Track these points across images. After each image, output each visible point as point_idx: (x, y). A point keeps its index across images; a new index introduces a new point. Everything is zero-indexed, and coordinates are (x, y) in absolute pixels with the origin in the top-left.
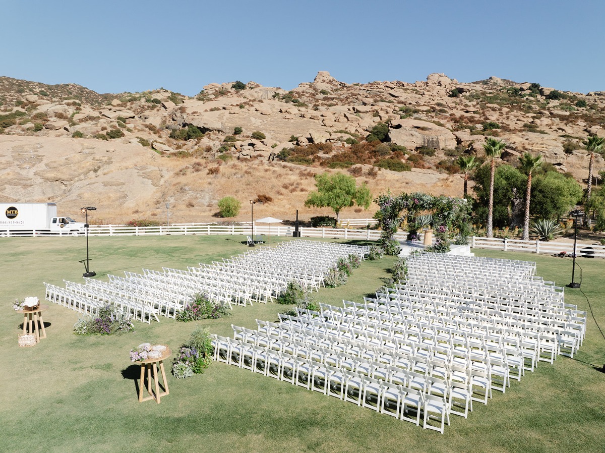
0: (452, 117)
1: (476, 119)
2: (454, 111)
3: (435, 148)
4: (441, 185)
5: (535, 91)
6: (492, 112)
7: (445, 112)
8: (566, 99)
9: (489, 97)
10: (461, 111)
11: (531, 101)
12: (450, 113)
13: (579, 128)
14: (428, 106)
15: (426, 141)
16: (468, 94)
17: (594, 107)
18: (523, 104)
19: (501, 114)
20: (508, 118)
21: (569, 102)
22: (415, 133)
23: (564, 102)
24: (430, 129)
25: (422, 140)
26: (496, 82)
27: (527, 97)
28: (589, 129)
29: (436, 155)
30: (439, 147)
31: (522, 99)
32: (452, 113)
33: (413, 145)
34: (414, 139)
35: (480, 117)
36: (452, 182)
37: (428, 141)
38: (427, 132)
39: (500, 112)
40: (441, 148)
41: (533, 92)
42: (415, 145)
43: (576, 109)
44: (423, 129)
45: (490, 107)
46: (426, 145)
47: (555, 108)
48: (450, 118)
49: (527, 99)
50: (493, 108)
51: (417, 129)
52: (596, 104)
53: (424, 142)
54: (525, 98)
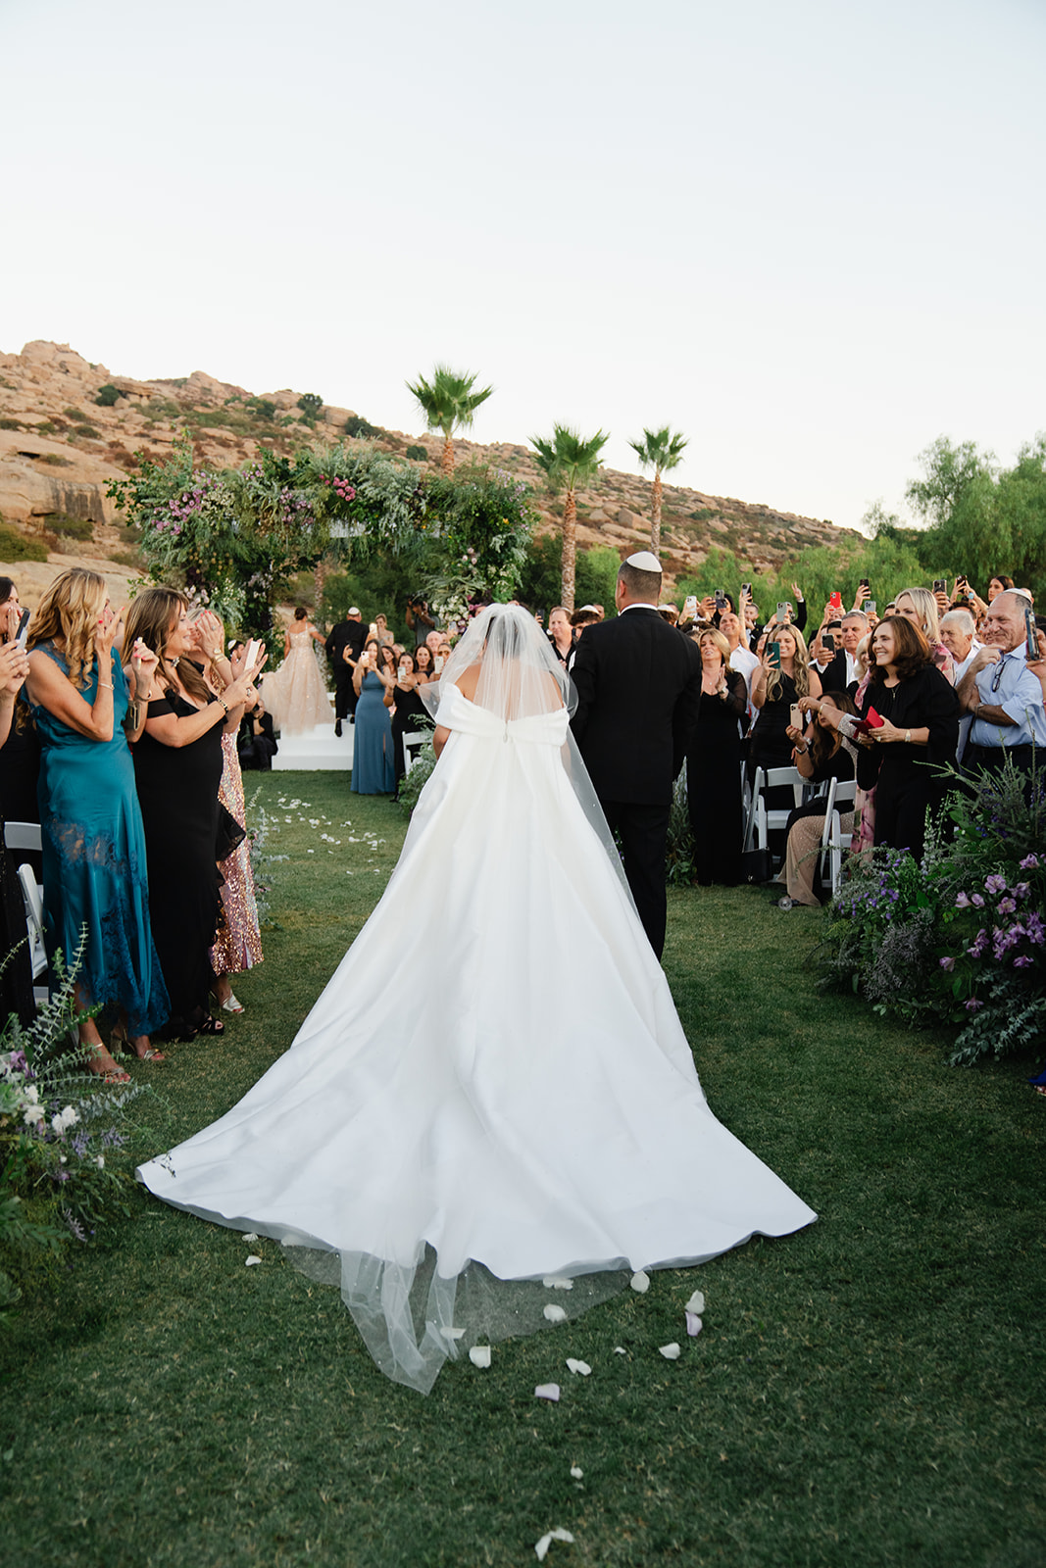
0: (118, 450)
2: (119, 436)
3: (90, 520)
5: (313, 413)
6: (221, 450)
7: (95, 435)
9: (202, 414)
10: (138, 439)
11: (305, 436)
12: (108, 440)
14: (42, 413)
15: (62, 495)
16: (145, 402)
18: (287, 440)
21: (390, 447)
22: (24, 469)
23: (380, 445)
24: (72, 463)
25: (50, 493)
26: (207, 386)
27: (295, 425)
29: (96, 539)
30: (102, 518)
31: (284, 428)
32: (115, 439)
33: (23, 506)
34: (22, 487)
37: (69, 496)
38: (61, 471)
39: (239, 452)
40: (109, 520)
41: (308, 414)
42: (28, 507)
44: (50, 460)
45: (213, 437)
46: (64, 508)
48: (111, 452)
49: (295, 430)
50: (220, 438)
51: (28, 460)
53: (56, 497)
54: (290, 428)
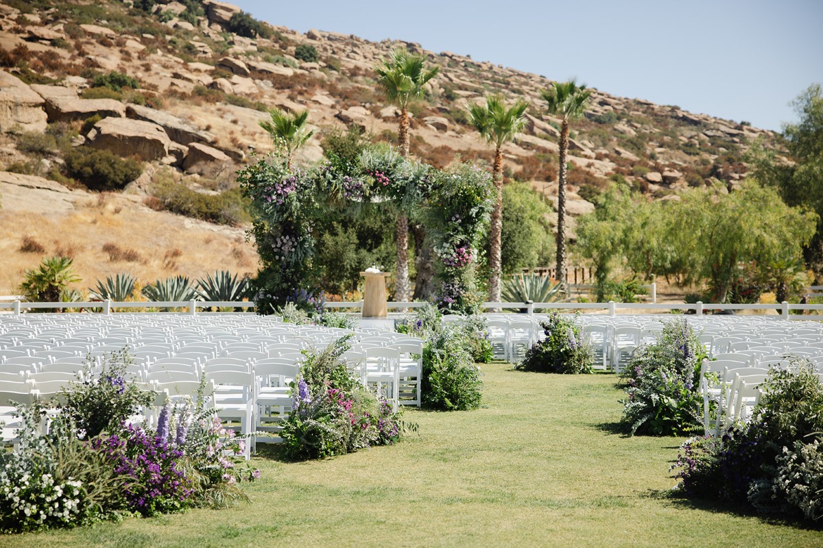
1: (66, 62)
4: (89, 219)
5: (196, 9)
6: (102, 48)
8: (268, 37)
10: (11, 36)
11: (187, 33)
13: (322, 109)
17: (334, 66)
18: (168, 38)
19: (127, 56)
20: (147, 68)
21: (277, 46)
23: (265, 45)
27: (175, 20)
28: (344, 112)
31: (164, 24)
35: (73, 58)
36: (117, 211)
39: (121, 51)
41: (189, 9)
43: (298, 65)
45: (92, 35)
47: (251, 57)
49: (176, 26)
50: (100, 35)
52: (335, 59)
54: (170, 24)
